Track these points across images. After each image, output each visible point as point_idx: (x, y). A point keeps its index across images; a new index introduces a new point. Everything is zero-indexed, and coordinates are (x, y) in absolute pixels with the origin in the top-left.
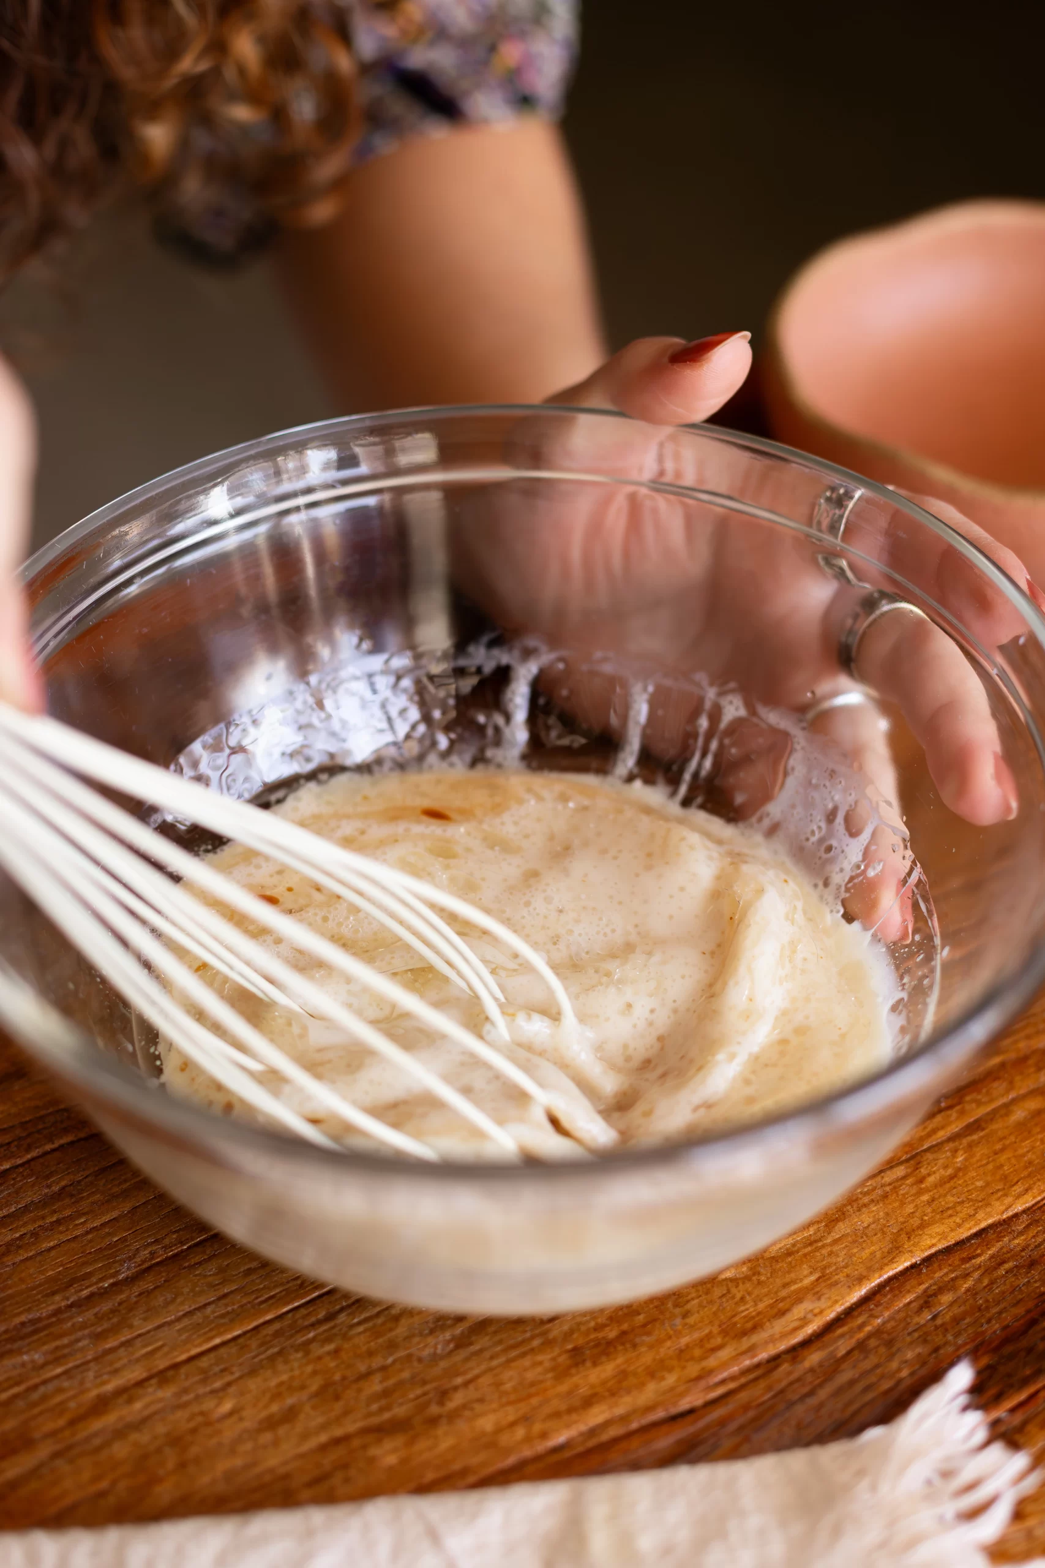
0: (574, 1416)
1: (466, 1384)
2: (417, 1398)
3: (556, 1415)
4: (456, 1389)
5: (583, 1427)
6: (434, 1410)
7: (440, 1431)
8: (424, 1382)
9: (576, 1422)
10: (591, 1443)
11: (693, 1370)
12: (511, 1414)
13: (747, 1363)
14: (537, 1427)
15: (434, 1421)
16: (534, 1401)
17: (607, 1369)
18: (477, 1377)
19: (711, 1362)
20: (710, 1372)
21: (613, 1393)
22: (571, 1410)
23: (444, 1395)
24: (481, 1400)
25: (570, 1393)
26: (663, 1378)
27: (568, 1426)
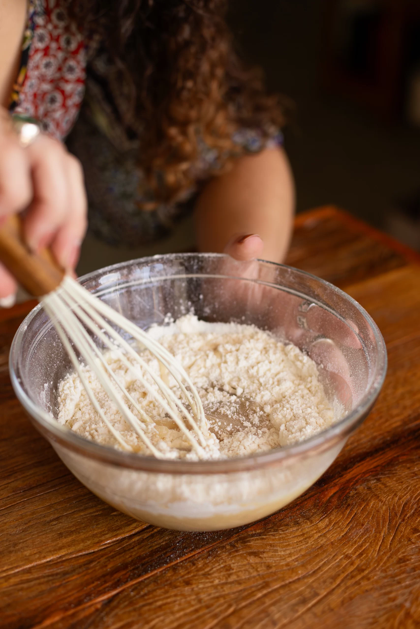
0: (55, 552)
1: (23, 542)
2: (7, 545)
3: (50, 551)
4: (20, 543)
5: (58, 556)
6: (12, 549)
7: (12, 555)
8: (10, 541)
9: (56, 554)
10: (59, 560)
11: (96, 540)
12: (36, 551)
13: (115, 539)
14: (43, 555)
15: (10, 552)
16: (44, 547)
17: (70, 539)
18: (27, 540)
19: (103, 538)
20: (102, 541)
21: (69, 546)
22: (55, 550)
23: (15, 545)
24: (27, 547)
25: (56, 545)
26: (86, 542)
27: (53, 555)
